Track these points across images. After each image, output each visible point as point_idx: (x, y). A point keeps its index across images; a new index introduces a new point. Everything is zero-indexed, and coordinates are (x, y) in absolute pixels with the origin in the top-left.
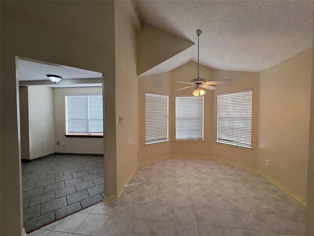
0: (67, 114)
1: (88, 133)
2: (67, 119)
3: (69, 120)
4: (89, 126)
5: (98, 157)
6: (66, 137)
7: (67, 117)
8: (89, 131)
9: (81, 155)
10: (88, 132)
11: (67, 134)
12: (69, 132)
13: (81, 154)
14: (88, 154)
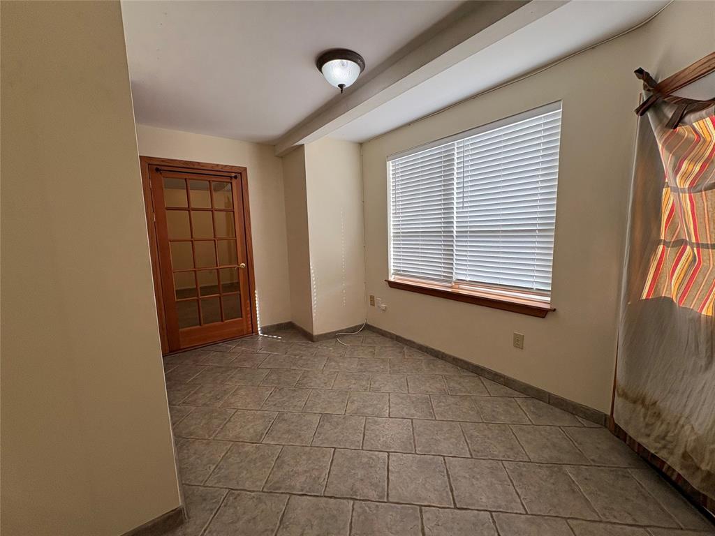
0: (392, 219)
1: (451, 282)
2: (392, 235)
3: (397, 235)
4: (455, 257)
5: (482, 378)
6: (388, 285)
7: (392, 227)
8: (455, 277)
9: (426, 352)
10: (449, 279)
11: (392, 279)
12: (397, 273)
13: (427, 348)
14: (450, 356)
